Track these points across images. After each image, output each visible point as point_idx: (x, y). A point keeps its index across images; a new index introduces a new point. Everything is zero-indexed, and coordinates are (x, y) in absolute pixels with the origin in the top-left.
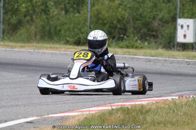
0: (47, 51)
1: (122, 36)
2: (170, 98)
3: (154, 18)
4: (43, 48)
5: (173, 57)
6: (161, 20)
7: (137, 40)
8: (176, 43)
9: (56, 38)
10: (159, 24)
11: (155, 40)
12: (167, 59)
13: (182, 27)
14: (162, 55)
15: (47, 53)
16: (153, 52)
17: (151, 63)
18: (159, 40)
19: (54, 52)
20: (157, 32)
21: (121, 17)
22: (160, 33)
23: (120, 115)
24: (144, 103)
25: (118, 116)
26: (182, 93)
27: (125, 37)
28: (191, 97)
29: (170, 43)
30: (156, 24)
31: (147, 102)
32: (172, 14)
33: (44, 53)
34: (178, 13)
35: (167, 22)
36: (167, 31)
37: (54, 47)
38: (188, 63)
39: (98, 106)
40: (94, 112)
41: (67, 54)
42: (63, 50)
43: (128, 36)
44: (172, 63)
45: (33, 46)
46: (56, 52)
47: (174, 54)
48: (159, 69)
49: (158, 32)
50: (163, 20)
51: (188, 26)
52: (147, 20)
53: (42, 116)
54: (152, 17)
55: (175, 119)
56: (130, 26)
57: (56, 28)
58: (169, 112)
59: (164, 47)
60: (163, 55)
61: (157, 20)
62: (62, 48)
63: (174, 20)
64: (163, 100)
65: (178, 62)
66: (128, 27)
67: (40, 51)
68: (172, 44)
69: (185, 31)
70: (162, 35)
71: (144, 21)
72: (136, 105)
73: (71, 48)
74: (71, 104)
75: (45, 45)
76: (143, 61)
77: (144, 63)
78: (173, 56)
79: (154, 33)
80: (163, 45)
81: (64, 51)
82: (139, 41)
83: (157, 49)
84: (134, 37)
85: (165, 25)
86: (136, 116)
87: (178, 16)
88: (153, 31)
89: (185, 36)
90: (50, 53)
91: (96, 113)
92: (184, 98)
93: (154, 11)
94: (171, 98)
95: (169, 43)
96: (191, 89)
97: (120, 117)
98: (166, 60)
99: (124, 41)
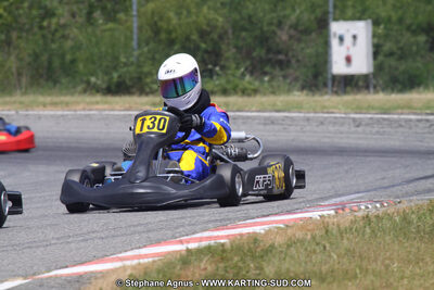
0: (46, 113)
1: (210, 66)
2: (315, 215)
3: (280, 24)
4: (38, 106)
5: (324, 109)
6: (295, 27)
7: (243, 75)
8: (330, 76)
9: (64, 80)
10: (291, 37)
11: (283, 73)
12: (312, 115)
13: (341, 39)
14: (299, 107)
15: (46, 116)
16: (281, 99)
17: (276, 127)
18: (291, 71)
19: (60, 113)
20: (286, 55)
21: (208, 25)
22: (293, 56)
23: (206, 265)
24: (259, 229)
25: (202, 266)
26: (344, 199)
27: (217, 69)
28: (363, 207)
29: (318, 78)
30: (285, 37)
31: (266, 227)
32: (319, 13)
33: (40, 117)
34: (331, 9)
35: (307, 32)
36: (308, 51)
37: (61, 103)
38: (358, 123)
39: (158, 242)
40: (150, 260)
41: (89, 115)
42: (81, 106)
43: (223, 68)
44: (322, 123)
45: (15, 102)
46: (66, 113)
47: (327, 104)
48: (293, 140)
49: (290, 54)
50: (300, 28)
51: (355, 37)
52: (265, 28)
53: (34, 274)
54: (275, 21)
55: (327, 267)
56: (228, 44)
57: (63, 57)
58: (315, 252)
59: (303, 88)
60: (301, 108)
61: (286, 28)
62: (78, 103)
63: (323, 25)
64: (301, 219)
65: (335, 122)
66: (223, 47)
67: (30, 112)
68: (320, 78)
69: (348, 49)
70: (298, 61)
71: (258, 32)
72: (241, 235)
73: (97, 103)
74: (100, 242)
75: (41, 99)
76: (259, 124)
77: (261, 127)
78: (324, 107)
79: (281, 57)
80: (301, 82)
81: (84, 109)
82: (248, 78)
83: (289, 91)
84: (237, 68)
85: (304, 37)
86: (240, 264)
87: (331, 16)
88: (279, 52)
89: (348, 60)
90: (52, 116)
91: (154, 261)
92: (347, 211)
93: (279, 8)
94: (320, 213)
95: (316, 76)
96: (362, 188)
97: (206, 269)
98: (308, 119)
99: (215, 77)
